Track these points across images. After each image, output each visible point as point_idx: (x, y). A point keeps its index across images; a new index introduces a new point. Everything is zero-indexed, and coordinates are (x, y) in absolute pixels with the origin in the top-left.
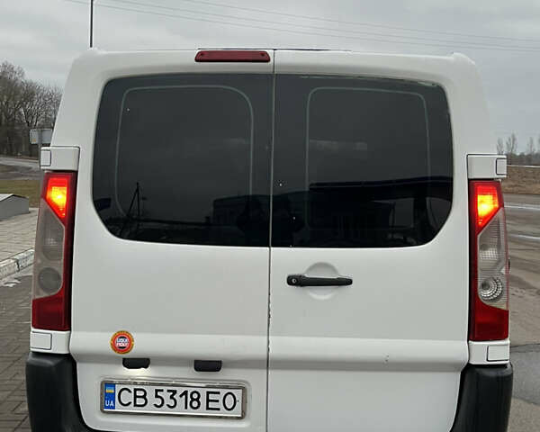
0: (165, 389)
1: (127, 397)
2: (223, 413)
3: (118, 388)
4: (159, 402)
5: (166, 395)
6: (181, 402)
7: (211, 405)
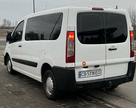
0: (89, 72)
1: (83, 74)
2: (98, 75)
3: (82, 73)
4: (88, 74)
5: (89, 73)
6: (92, 74)
7: (96, 74)
